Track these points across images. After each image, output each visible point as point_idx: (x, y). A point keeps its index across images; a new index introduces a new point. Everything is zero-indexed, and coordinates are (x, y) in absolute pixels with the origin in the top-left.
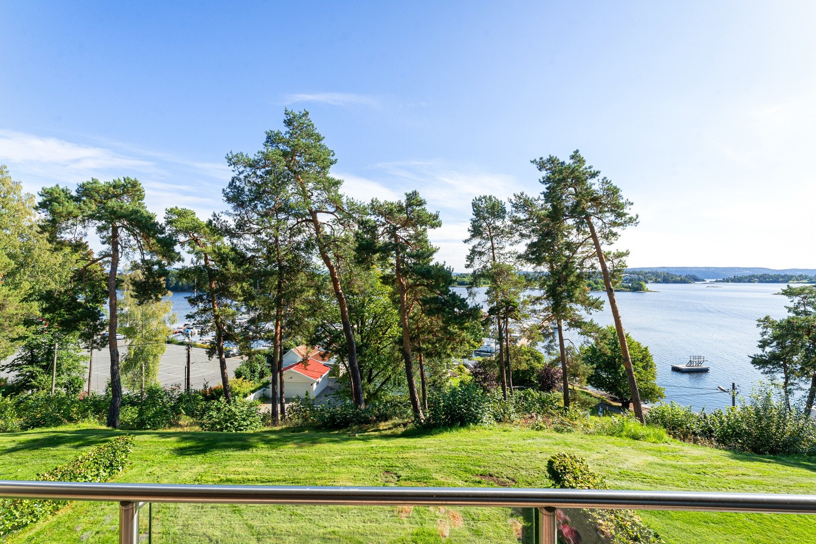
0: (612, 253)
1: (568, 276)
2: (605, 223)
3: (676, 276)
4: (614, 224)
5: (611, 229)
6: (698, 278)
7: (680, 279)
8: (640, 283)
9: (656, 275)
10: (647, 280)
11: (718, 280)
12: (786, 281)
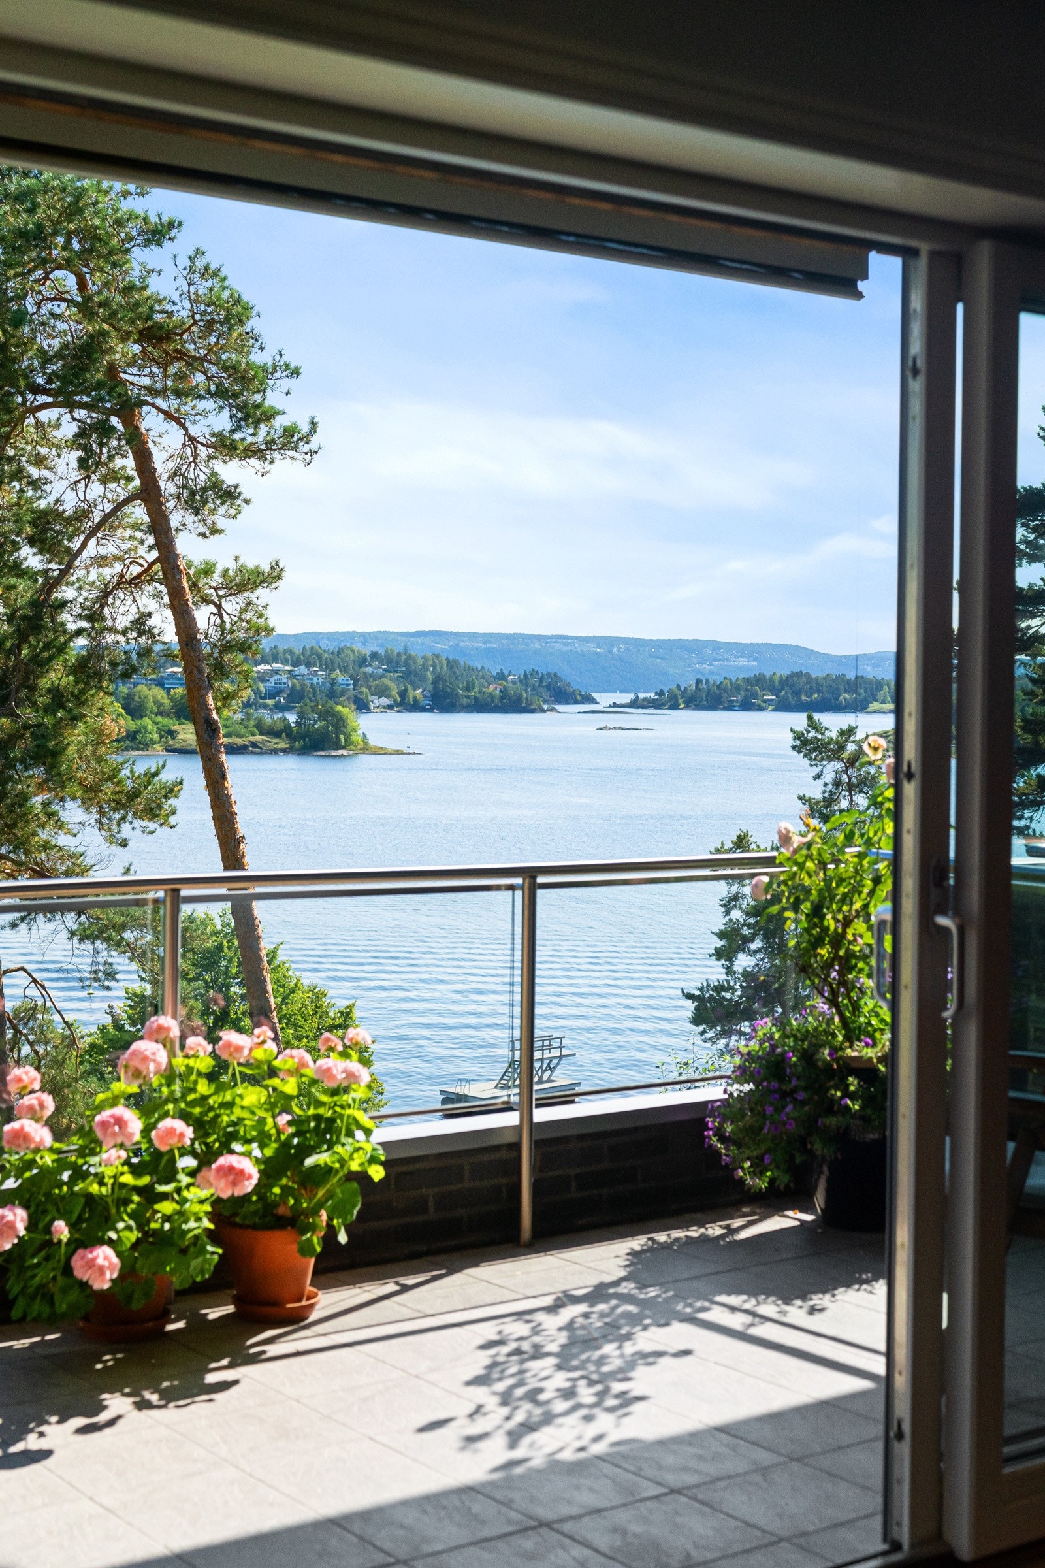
0: (219, 569)
1: (40, 664)
2: (192, 439)
3: (482, 673)
4: (225, 447)
5: (218, 466)
6: (570, 690)
7: (501, 691)
8: (337, 709)
9: (402, 672)
10: (367, 697)
11: (642, 696)
12: (861, 702)
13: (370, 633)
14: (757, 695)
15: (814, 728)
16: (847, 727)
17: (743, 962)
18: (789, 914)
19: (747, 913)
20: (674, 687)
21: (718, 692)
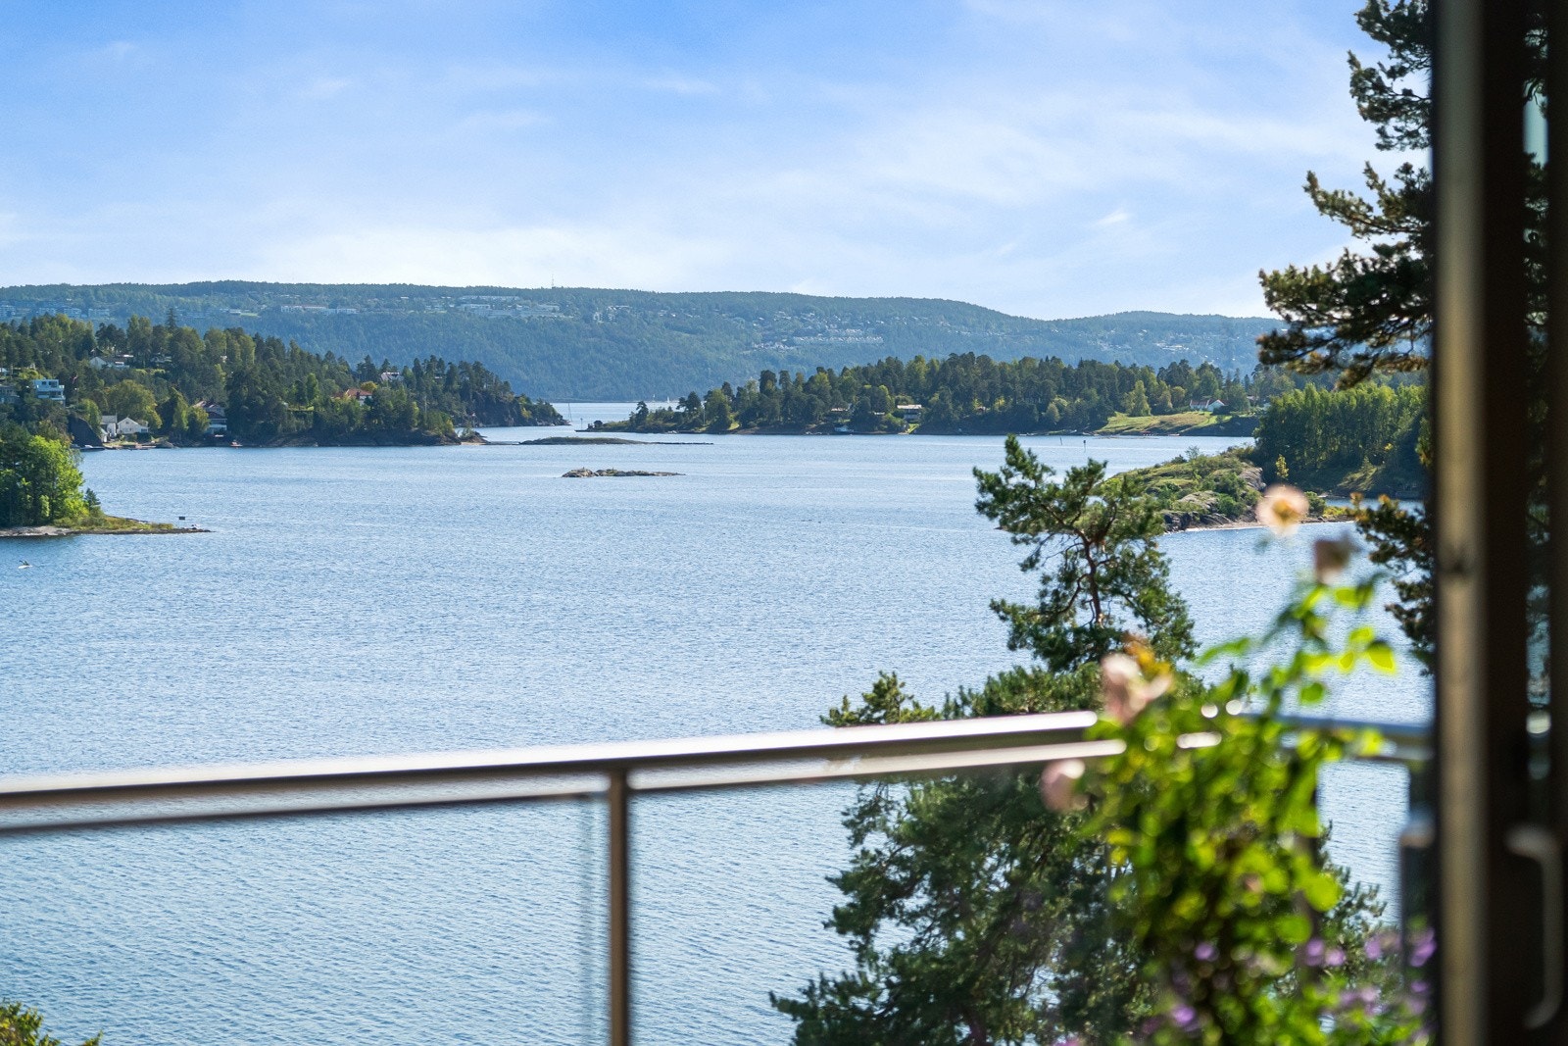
3: (327, 366)
6: (509, 397)
7: (367, 401)
8: (32, 444)
9: (166, 366)
10: (93, 417)
11: (653, 407)
12: (1092, 413)
13: (96, 288)
14: (884, 401)
15: (1019, 468)
16: (1085, 464)
17: (891, 936)
18: (1118, 837)
19: (900, 840)
20: (718, 388)
21: (805, 397)
